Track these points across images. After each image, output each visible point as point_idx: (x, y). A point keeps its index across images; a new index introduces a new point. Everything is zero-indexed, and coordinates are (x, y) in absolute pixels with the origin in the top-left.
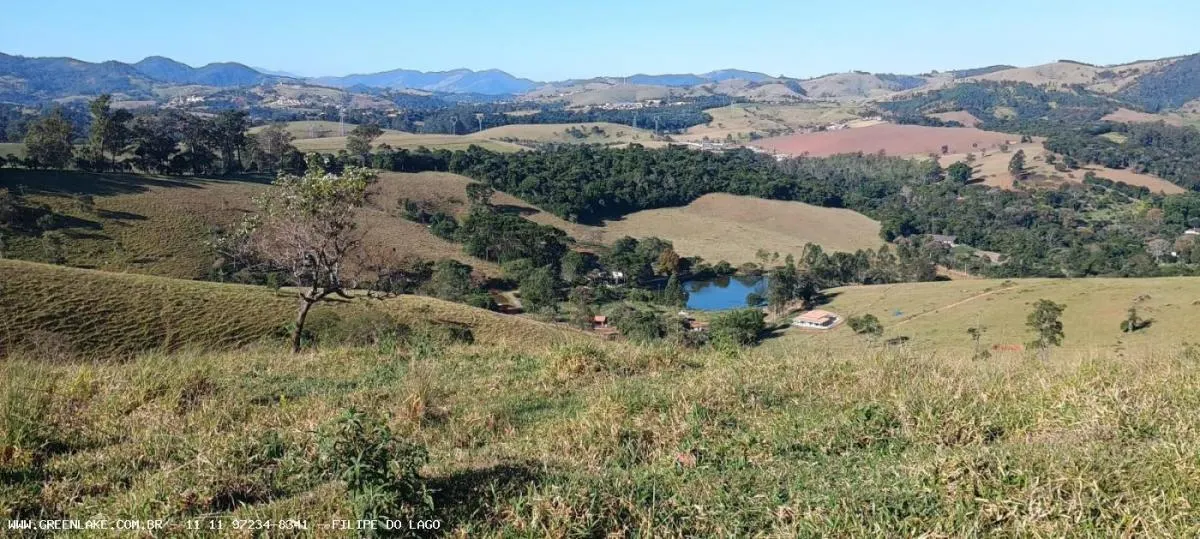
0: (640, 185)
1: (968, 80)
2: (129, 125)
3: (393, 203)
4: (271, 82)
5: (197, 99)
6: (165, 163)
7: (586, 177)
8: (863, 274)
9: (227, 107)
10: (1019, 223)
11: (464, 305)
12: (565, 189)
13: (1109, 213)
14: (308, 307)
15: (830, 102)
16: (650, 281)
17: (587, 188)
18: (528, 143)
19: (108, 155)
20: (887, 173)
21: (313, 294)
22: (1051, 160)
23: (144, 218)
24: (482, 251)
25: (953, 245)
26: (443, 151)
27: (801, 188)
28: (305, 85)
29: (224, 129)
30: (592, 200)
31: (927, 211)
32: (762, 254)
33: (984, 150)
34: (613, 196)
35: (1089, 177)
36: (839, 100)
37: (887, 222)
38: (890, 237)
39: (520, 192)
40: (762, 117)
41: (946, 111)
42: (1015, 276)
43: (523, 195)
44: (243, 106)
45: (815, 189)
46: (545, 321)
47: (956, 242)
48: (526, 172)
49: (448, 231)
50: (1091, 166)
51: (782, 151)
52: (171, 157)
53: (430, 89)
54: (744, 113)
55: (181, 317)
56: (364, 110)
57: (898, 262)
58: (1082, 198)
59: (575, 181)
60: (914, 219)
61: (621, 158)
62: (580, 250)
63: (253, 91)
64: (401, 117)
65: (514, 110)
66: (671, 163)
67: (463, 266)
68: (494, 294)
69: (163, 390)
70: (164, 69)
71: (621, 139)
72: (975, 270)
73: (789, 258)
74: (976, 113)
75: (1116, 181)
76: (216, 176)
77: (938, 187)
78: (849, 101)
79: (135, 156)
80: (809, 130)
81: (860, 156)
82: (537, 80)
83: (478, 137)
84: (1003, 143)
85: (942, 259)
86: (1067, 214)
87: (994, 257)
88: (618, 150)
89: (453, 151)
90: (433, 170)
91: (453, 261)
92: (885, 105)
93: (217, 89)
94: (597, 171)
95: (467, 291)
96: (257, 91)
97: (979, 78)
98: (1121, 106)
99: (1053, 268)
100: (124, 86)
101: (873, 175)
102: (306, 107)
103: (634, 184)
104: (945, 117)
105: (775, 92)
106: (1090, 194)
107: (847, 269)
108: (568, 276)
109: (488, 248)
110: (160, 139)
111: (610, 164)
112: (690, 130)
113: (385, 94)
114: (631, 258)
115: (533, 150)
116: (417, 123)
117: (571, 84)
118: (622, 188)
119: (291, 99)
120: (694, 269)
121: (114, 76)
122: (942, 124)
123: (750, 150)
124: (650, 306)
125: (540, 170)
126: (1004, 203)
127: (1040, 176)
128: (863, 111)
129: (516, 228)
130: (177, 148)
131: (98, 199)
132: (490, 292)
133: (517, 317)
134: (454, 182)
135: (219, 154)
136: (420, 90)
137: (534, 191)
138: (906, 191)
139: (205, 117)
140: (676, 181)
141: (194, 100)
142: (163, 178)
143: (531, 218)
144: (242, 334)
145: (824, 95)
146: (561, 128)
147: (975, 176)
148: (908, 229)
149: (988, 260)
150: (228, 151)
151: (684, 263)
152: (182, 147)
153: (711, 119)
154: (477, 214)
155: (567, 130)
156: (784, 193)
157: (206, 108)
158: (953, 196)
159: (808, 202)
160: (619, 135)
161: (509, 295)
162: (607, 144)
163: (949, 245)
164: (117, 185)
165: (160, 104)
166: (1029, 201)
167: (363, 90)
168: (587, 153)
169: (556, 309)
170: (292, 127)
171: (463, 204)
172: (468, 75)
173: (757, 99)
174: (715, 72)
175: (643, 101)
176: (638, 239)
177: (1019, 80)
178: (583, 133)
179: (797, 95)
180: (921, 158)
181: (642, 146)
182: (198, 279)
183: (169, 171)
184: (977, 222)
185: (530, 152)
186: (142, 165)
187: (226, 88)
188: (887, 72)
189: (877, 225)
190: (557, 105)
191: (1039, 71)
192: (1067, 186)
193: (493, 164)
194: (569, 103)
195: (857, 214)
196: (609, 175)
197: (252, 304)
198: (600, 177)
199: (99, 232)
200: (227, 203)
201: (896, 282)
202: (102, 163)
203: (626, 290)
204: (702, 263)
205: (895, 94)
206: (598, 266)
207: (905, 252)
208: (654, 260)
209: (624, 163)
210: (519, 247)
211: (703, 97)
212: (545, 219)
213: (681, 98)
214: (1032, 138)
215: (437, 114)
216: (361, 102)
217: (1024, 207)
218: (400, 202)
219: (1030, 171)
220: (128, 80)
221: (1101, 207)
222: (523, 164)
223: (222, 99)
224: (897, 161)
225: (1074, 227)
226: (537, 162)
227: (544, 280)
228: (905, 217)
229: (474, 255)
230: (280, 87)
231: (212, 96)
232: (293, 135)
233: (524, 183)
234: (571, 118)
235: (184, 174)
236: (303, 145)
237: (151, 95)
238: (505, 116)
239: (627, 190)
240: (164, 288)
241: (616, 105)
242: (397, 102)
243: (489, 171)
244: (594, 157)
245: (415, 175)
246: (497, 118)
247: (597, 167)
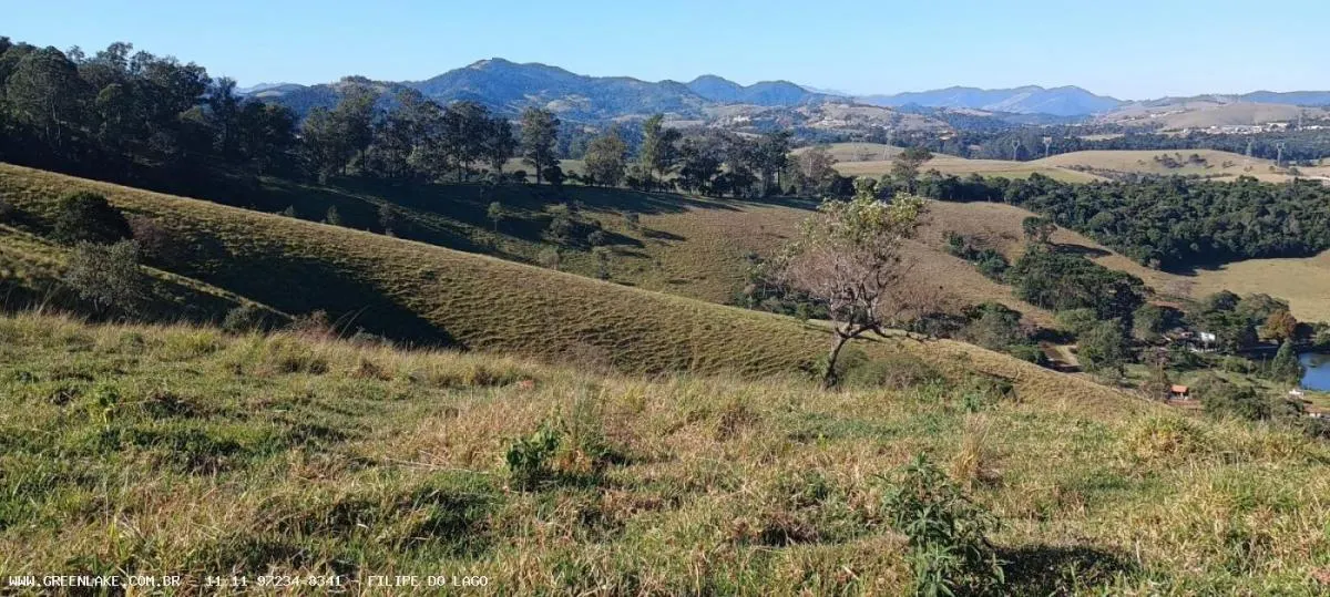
0: (1249, 228)
2: (678, 144)
3: (938, 236)
4: (818, 101)
5: (743, 119)
6: (707, 184)
7: (1176, 215)
9: (771, 127)
11: (1008, 357)
12: (1147, 229)
14: (842, 343)
16: (1253, 349)
17: (1176, 228)
18: (1104, 172)
19: (656, 174)
21: (849, 329)
23: (683, 239)
24: (1035, 296)
26: (999, 180)
28: (852, 105)
29: (766, 150)
30: (1181, 244)
34: (1211, 239)
39: (1088, 229)
43: (1092, 233)
44: (787, 126)
46: (1107, 384)
48: (1098, 206)
49: (997, 270)
52: (713, 177)
53: (990, 108)
55: (708, 341)
56: (914, 132)
59: (1160, 220)
61: (1226, 194)
62: (1159, 303)
63: (799, 110)
64: (955, 140)
65: (1090, 133)
67: (1011, 312)
68: (1045, 346)
69: (704, 414)
70: (715, 87)
71: (1227, 171)
76: (754, 199)
79: (680, 176)
82: (1122, 98)
83: (1043, 165)
88: (1223, 183)
89: (1012, 179)
90: (986, 200)
91: (1000, 305)
93: (764, 109)
94: (1192, 209)
95: (1013, 340)
96: (804, 110)
100: (676, 105)
102: (852, 127)
103: (1241, 227)
108: (1141, 332)
109: (1043, 293)
110: (705, 159)
111: (1210, 201)
113: (937, 113)
114: (1227, 317)
115: (1110, 181)
116: (973, 147)
117: (1167, 103)
118: (1224, 229)
119: (836, 118)
120: (1316, 338)
121: (668, 95)
124: (1249, 380)
125: (1116, 205)
129: (1079, 272)
130: (721, 168)
131: (643, 217)
132: (1040, 344)
133: (1070, 376)
134: (1009, 215)
135: (759, 175)
136: (979, 110)
137: (1105, 230)
139: (749, 137)
141: (740, 119)
142: (704, 199)
143: (1100, 261)
144: (765, 365)
146: (1148, 155)
150: (768, 173)
152: (725, 168)
154: (1033, 253)
155: (1156, 158)
157: (751, 128)
160: (1225, 166)
161: (1064, 349)
162: (1208, 177)
164: (659, 204)
165: (707, 124)
167: (914, 109)
168: (1180, 186)
169: (1122, 371)
170: (836, 148)
171: (1017, 240)
172: (1039, 93)
176: (1239, 294)
178: (1179, 162)
181: (1256, 180)
182: (727, 304)
183: (711, 191)
185: (1106, 184)
186: (685, 184)
187: (772, 107)
190: (1146, 128)
193: (1058, 196)
194: (1162, 126)
196: (1207, 214)
197: (778, 334)
198: (1196, 216)
199: (641, 250)
200: (762, 227)
202: (650, 182)
203: (1218, 356)
206: (1181, 324)
209: (1228, 199)
210: (1081, 294)
212: (1117, 263)
215: (997, 137)
216: (912, 123)
218: (945, 235)
220: (680, 99)
222: (1095, 197)
223: (767, 119)
226: (1114, 195)
227: (1109, 338)
229: (1024, 299)
230: (827, 106)
231: (758, 116)
232: (836, 157)
233: (1093, 221)
234: (1162, 144)
235: (725, 195)
236: (844, 169)
237: (700, 114)
238: (1078, 141)
239: (1230, 233)
240: (695, 311)
241: (1226, 129)
242: (951, 124)
243: (1052, 204)
244: (1190, 191)
245: (964, 205)
246: (1068, 142)
247: (1193, 203)
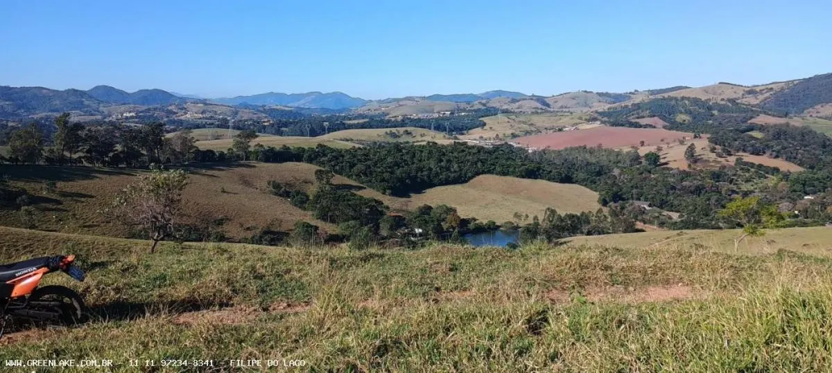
0: (434, 169)
1: (659, 96)
2: (82, 133)
3: (264, 184)
4: (182, 102)
5: (131, 114)
6: (107, 159)
7: (397, 165)
8: (585, 228)
9: (152, 120)
10: (692, 193)
12: (383, 173)
13: (752, 186)
15: (565, 112)
16: (440, 234)
17: (398, 172)
18: (360, 142)
19: (67, 154)
20: (604, 160)
22: (713, 150)
23: (92, 197)
24: (323, 217)
25: (647, 208)
26: (299, 148)
27: (544, 171)
28: (206, 104)
29: (148, 135)
30: (401, 180)
31: (630, 185)
32: (517, 215)
33: (668, 144)
34: (416, 177)
35: (739, 161)
36: (571, 110)
37: (604, 193)
38: (605, 203)
39: (352, 175)
40: (520, 122)
41: (643, 117)
42: (688, 228)
43: (354, 177)
44: (162, 118)
45: (554, 171)
47: (650, 206)
48: (356, 162)
49: (302, 202)
50: (741, 153)
51: (533, 146)
52: (111, 154)
53: (292, 105)
54: (507, 120)
56: (247, 121)
57: (609, 220)
58: (735, 175)
60: (621, 191)
61: (422, 152)
62: (393, 214)
63: (170, 108)
64: (272, 125)
65: (350, 119)
66: (455, 154)
67: (312, 226)
70: (107, 94)
72: (662, 224)
73: (536, 218)
74: (664, 118)
75: (757, 164)
76: (141, 167)
77: (638, 169)
78: (579, 111)
79: (85, 154)
80: (551, 131)
81: (585, 148)
82: (366, 99)
83: (324, 139)
84: (682, 139)
85: (639, 218)
86: (725, 186)
87: (675, 216)
88: (420, 146)
89: (306, 148)
90: (293, 161)
91: (305, 223)
92: (602, 114)
93: (145, 107)
94: (405, 161)
96: (172, 108)
97: (666, 95)
98: (761, 112)
99: (713, 222)
100: (79, 106)
101: (594, 161)
102: (206, 118)
103: (430, 169)
104: (643, 122)
105: (528, 106)
106: (740, 172)
107: (574, 225)
108: (384, 232)
109: (330, 214)
110: (103, 142)
111: (414, 156)
112: (471, 131)
113: (261, 109)
114: (427, 219)
115: (361, 146)
116: (283, 129)
117: (389, 101)
118: (422, 172)
119: (196, 113)
120: (471, 226)
121: (72, 99)
122: (641, 126)
123: (511, 145)
125: (366, 160)
126: (682, 180)
127: (706, 161)
128: (588, 117)
129: (348, 200)
130: (116, 148)
131: (60, 184)
134: (306, 169)
135: (144, 152)
136: (285, 106)
137: (361, 175)
138: (616, 172)
139: (136, 126)
140: (459, 167)
141: (128, 115)
142: (106, 169)
143: (359, 193)
145: (562, 107)
146: (382, 131)
147: (662, 161)
148: (617, 197)
149: (670, 218)
150: (151, 150)
151: (464, 222)
152: (119, 147)
153: (484, 124)
154: (322, 191)
155: (386, 133)
156: (532, 174)
157: (137, 120)
158: (648, 175)
159: (549, 180)
160: (422, 136)
162: (413, 142)
163: (644, 208)
164: (76, 175)
165: (105, 118)
166: (699, 177)
167: (246, 106)
168: (398, 148)
170: (196, 133)
171: (312, 183)
172: (319, 96)
173: (516, 111)
174: (487, 93)
175: (439, 112)
176: (432, 206)
177: (692, 96)
178: (398, 134)
179: (544, 107)
180: (626, 150)
181: (436, 143)
183: (109, 164)
184: (664, 192)
185: (359, 148)
186: (90, 160)
187: (151, 107)
188: (604, 92)
189: (596, 195)
190: (379, 116)
191: (706, 90)
192: (724, 167)
193: (334, 157)
194: (388, 114)
195: (583, 187)
196: (413, 163)
198: (407, 164)
199: (60, 207)
201: (610, 233)
202: (62, 160)
203: (424, 241)
204: (477, 222)
205: (609, 106)
206: (405, 225)
207: (614, 214)
208: (443, 220)
209: (423, 154)
210: (351, 213)
211: (479, 110)
212: (369, 193)
213: (464, 110)
214: (701, 135)
215: (297, 123)
216: (245, 115)
217: (695, 182)
218: (269, 183)
219: (699, 157)
220: (83, 102)
221: (747, 181)
222: (354, 156)
223: (148, 114)
224: (610, 152)
225: (729, 195)
226: (364, 155)
227: (367, 234)
228: (615, 189)
229: (320, 218)
230: (189, 105)
231: (141, 112)
232: (198, 138)
233: (355, 169)
234: (389, 125)
235: (120, 166)
236: (203, 145)
237: (98, 111)
238: (344, 124)
239: (425, 173)
240: (103, 244)
241: (420, 116)
242: (270, 115)
243: (330, 161)
244: (404, 151)
245: (280, 165)
246: (338, 125)
247: (405, 157)
